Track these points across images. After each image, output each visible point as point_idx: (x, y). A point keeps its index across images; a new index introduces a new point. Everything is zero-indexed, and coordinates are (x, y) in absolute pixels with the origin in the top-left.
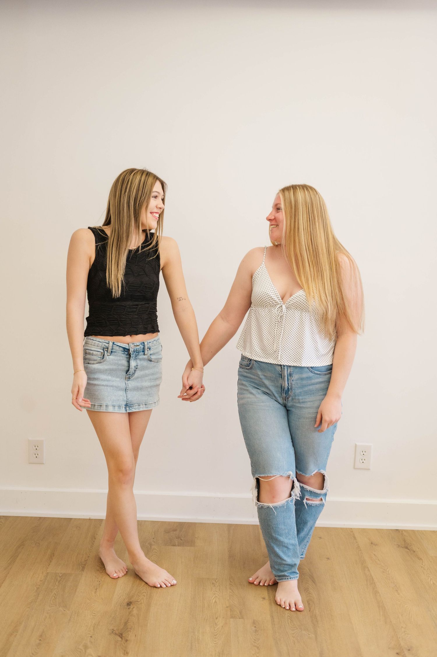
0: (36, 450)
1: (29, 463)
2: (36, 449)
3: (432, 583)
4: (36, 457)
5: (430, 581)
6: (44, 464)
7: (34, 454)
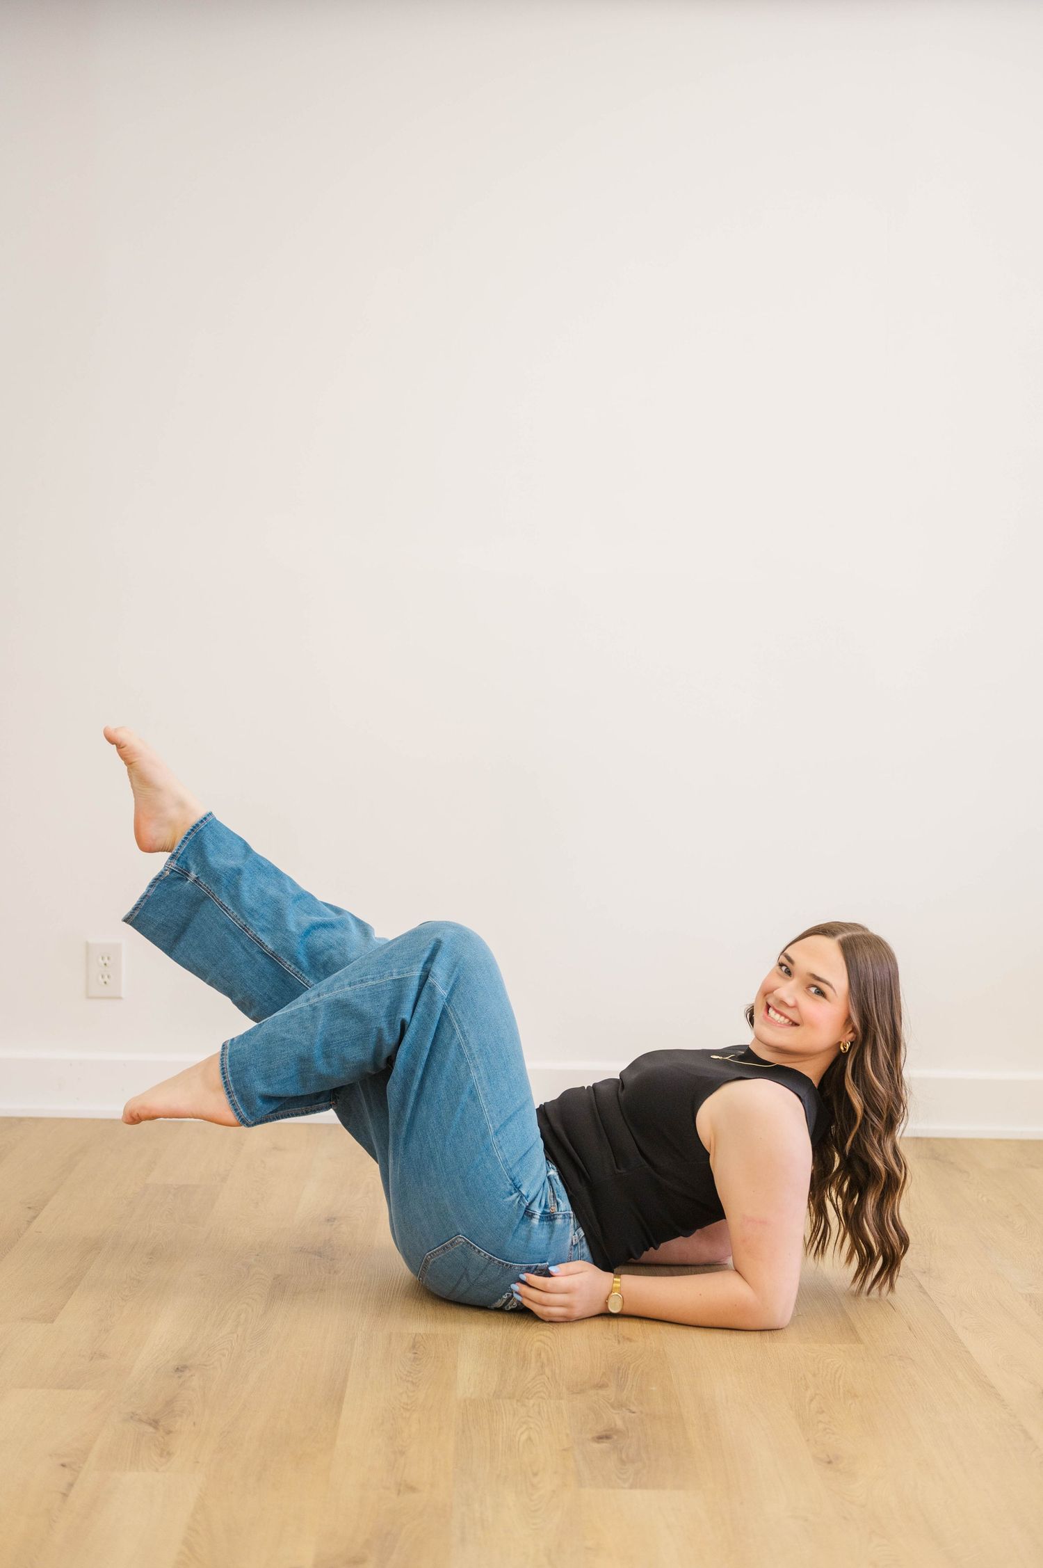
0: (103, 965)
1: (89, 998)
2: (105, 964)
3: (985, 1199)
4: (105, 983)
5: (982, 1197)
6: (120, 998)
7: (101, 977)
